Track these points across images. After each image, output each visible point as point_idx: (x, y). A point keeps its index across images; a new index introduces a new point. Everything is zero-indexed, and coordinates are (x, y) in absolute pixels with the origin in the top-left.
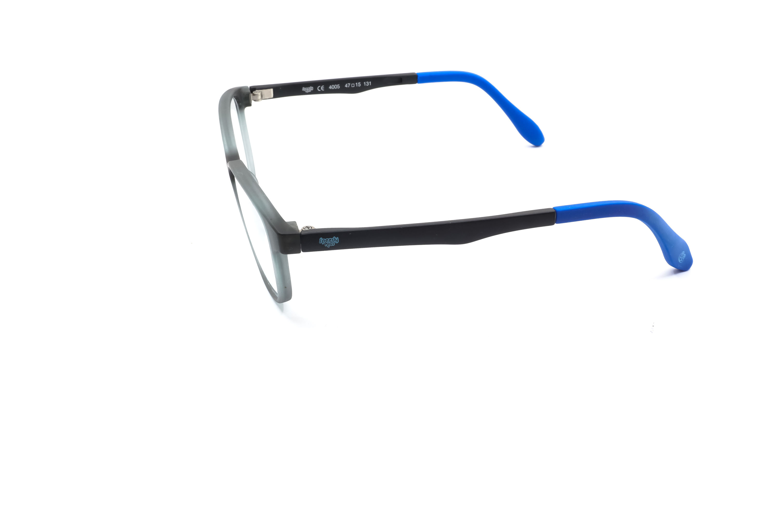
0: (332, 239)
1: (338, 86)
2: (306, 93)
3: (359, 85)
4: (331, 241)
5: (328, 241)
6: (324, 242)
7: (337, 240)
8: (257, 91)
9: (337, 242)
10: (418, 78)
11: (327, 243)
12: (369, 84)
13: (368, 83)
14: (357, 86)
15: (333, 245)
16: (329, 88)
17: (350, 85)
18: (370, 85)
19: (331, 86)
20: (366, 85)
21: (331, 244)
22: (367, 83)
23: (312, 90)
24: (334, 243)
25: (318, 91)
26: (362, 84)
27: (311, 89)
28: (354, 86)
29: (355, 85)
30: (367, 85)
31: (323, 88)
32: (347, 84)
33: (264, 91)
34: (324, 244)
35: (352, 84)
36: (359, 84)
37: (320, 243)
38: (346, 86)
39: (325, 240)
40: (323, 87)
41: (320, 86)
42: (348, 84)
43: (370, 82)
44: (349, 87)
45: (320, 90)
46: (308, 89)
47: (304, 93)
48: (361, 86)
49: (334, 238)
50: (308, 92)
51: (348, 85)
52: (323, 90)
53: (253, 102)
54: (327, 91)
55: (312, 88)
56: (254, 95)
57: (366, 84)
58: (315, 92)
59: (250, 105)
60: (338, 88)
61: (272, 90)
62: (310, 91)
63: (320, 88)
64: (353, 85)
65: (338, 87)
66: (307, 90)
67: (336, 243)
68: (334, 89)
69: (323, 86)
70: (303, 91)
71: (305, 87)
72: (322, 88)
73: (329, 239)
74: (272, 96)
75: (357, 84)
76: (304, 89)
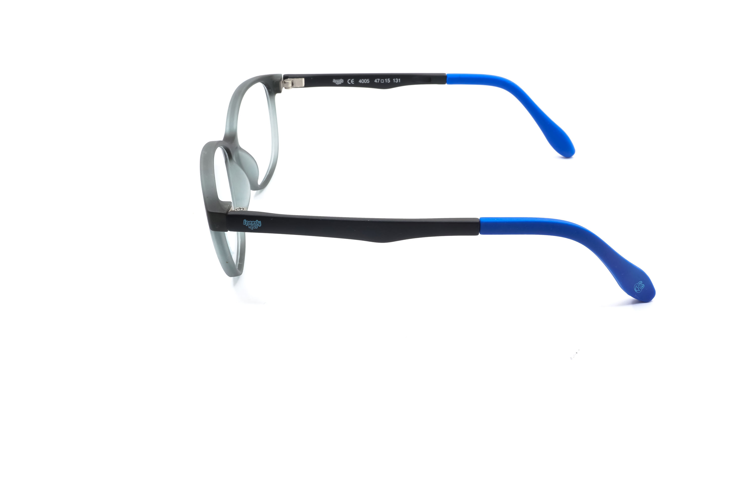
0: (255, 222)
2: (337, 85)
3: (389, 81)
4: (254, 223)
5: (251, 223)
6: (248, 224)
7: (259, 223)
8: (289, 79)
9: (260, 226)
10: (447, 79)
11: (250, 225)
12: (399, 80)
13: (398, 80)
15: (256, 227)
16: (359, 82)
17: (380, 81)
18: (400, 82)
19: (360, 80)
21: (254, 226)
22: (397, 80)
23: (343, 82)
24: (257, 226)
25: (348, 84)
26: (392, 80)
27: (341, 81)
28: (383, 82)
29: (385, 81)
30: (396, 82)
31: (353, 81)
32: (376, 80)
33: (295, 80)
34: (248, 225)
36: (388, 80)
37: (244, 224)
38: (376, 81)
39: (249, 222)
40: (353, 80)
41: (350, 80)
42: (378, 79)
43: (399, 79)
44: (378, 82)
45: (350, 83)
47: (333, 85)
49: (257, 221)
50: (338, 84)
51: (377, 80)
52: (353, 83)
53: (284, 90)
54: (357, 84)
55: (343, 80)
56: (285, 83)
57: (395, 80)
58: (345, 84)
59: (279, 91)
60: (368, 82)
61: (303, 79)
62: (340, 83)
63: (350, 81)
64: (382, 81)
66: (337, 82)
67: (258, 227)
68: (364, 83)
69: (353, 79)
70: (334, 83)
71: (336, 79)
72: (352, 81)
73: (252, 222)
74: (304, 85)
75: (386, 80)
76: (334, 81)
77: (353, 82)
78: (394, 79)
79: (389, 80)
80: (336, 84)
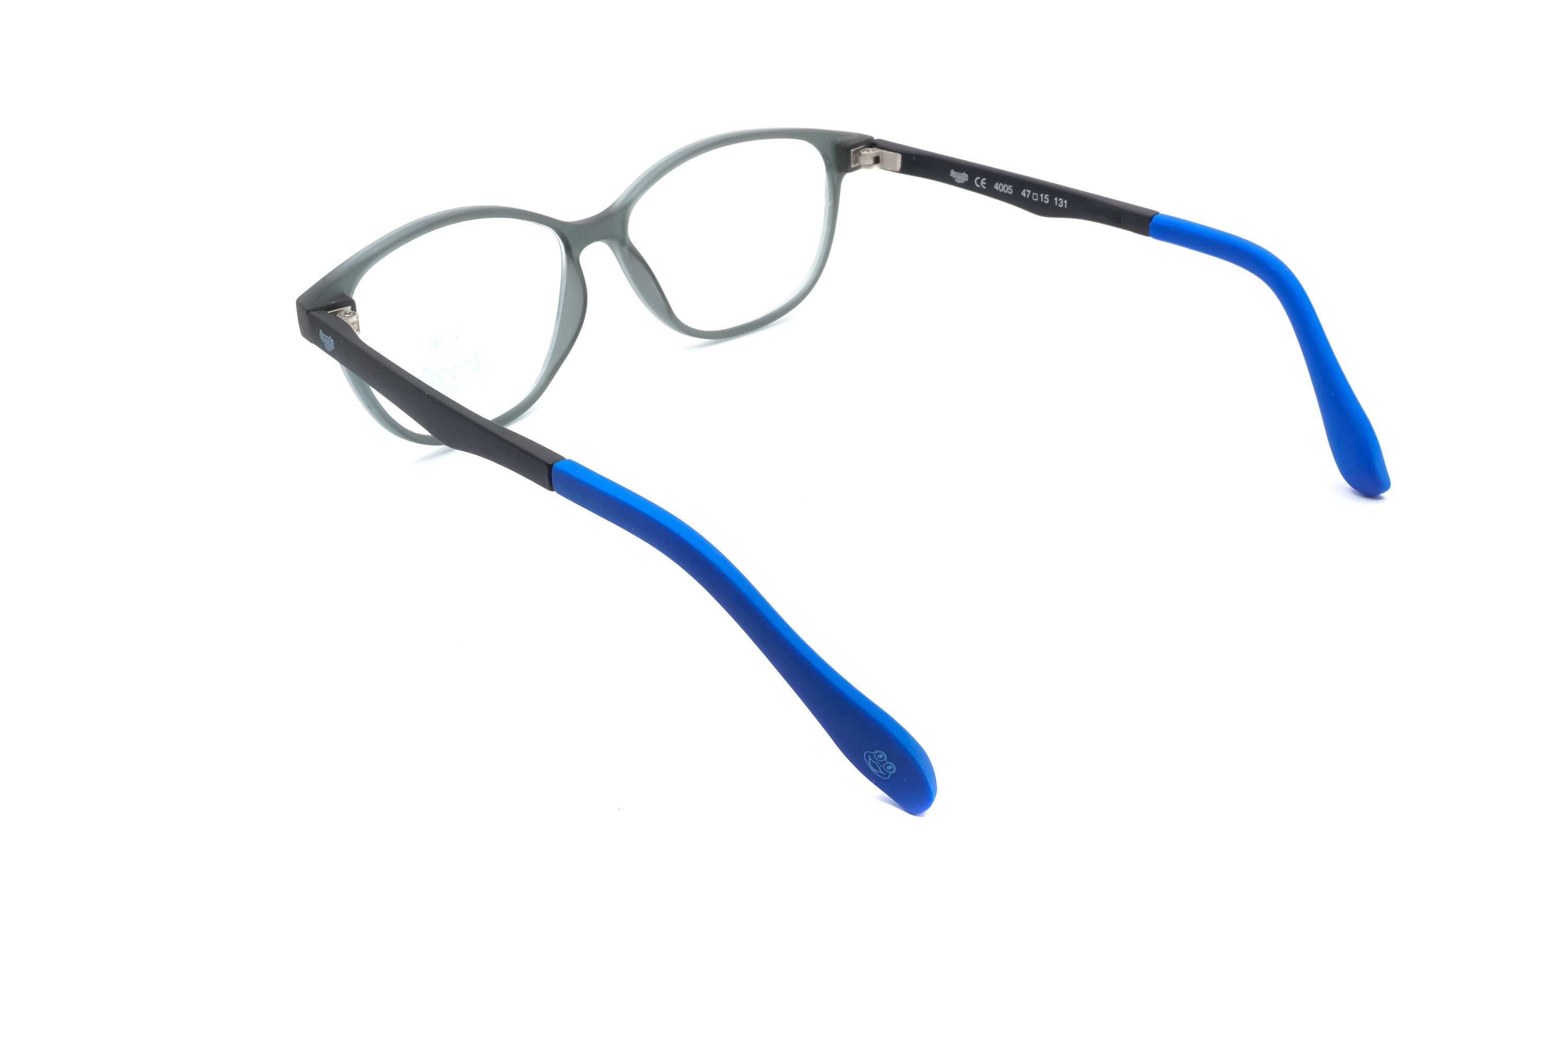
1: (1008, 189)
3: (1046, 200)
10: (1151, 225)
12: (1064, 203)
13: (1062, 203)
14: (1042, 200)
16: (995, 187)
17: (1031, 194)
18: (1066, 207)
19: (997, 184)
20: (1058, 204)
22: (1061, 201)
23: (967, 180)
25: (976, 186)
26: (1052, 200)
27: (964, 177)
28: (1037, 200)
29: (1040, 198)
30: (1059, 206)
31: (985, 183)
32: (1024, 190)
33: (883, 153)
35: (1034, 194)
36: (1045, 198)
38: (1023, 193)
40: (984, 181)
41: (979, 177)
42: (1028, 191)
43: (1066, 202)
44: (1028, 197)
45: (979, 186)
46: (959, 175)
47: (951, 181)
48: (1047, 204)
50: (959, 182)
51: (1027, 193)
52: (984, 188)
54: (990, 192)
55: (967, 175)
57: (1059, 202)
58: (970, 186)
59: (853, 169)
60: (1009, 193)
61: (900, 156)
62: (963, 181)
63: (979, 182)
64: (1035, 197)
65: (1010, 191)
66: (957, 178)
68: (1003, 192)
69: (985, 179)
70: (952, 177)
71: (956, 170)
72: (982, 183)
74: (898, 167)
75: (1042, 195)
76: (953, 173)
77: (984, 185)
78: (1056, 199)
79: (1047, 197)
80: (956, 180)
